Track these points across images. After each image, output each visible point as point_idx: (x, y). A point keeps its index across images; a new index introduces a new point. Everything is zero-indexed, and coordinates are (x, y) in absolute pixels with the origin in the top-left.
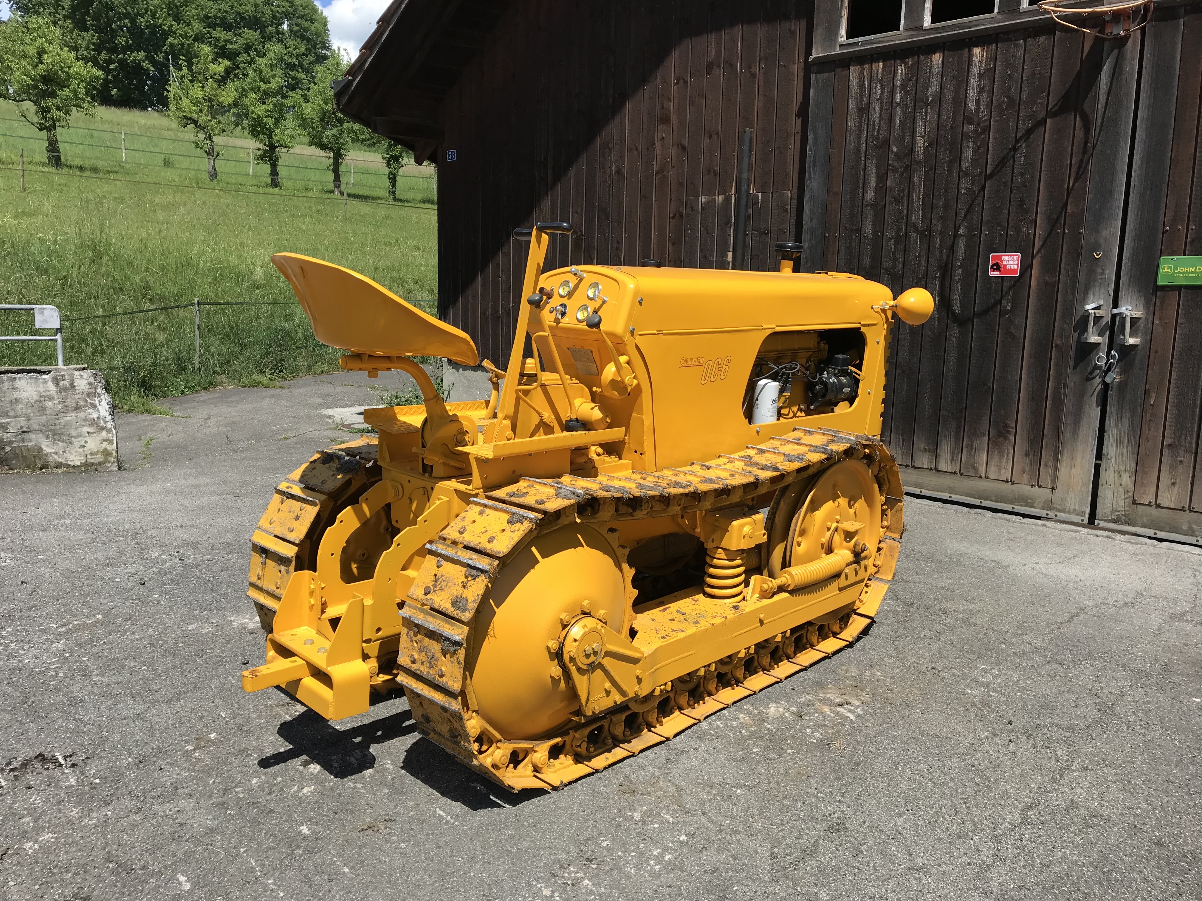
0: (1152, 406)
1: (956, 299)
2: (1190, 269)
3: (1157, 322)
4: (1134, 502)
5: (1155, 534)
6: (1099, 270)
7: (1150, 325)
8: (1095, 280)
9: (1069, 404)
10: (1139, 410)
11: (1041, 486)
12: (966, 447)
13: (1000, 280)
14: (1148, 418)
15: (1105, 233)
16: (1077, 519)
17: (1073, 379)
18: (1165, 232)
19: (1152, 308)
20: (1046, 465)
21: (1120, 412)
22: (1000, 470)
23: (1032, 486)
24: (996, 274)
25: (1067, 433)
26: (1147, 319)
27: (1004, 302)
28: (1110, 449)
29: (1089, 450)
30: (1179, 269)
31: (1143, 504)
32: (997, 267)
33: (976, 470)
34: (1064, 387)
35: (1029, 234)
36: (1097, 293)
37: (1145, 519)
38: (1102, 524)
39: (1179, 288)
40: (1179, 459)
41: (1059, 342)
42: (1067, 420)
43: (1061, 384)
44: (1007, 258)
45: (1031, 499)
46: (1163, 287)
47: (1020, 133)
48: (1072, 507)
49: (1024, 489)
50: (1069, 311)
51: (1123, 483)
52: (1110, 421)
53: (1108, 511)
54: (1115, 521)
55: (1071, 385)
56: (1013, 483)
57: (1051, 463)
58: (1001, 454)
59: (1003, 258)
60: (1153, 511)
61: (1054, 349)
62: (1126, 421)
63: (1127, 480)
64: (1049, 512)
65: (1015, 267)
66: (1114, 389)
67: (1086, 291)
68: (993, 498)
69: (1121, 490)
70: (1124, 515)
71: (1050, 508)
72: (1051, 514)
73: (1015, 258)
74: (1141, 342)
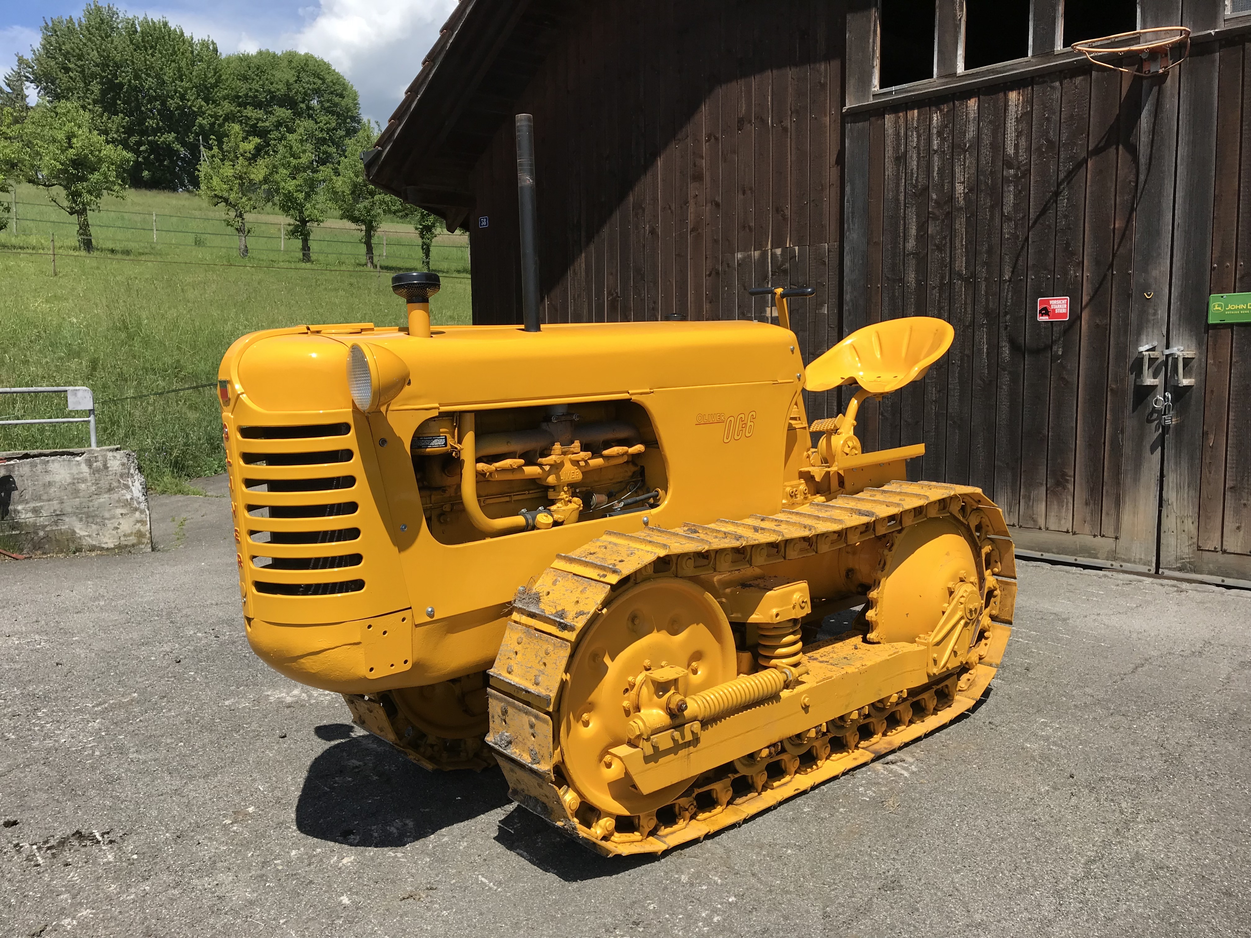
0: (1211, 447)
1: (1005, 346)
2: (1241, 306)
3: (1210, 361)
4: (1199, 549)
5: (1223, 581)
6: (1151, 311)
7: (1204, 365)
8: (1148, 321)
9: (1127, 449)
10: (1198, 454)
11: (1103, 536)
12: (1024, 497)
13: (1050, 324)
14: (1208, 461)
15: (1155, 273)
16: (1144, 569)
17: (1130, 423)
18: (1213, 269)
19: (1204, 347)
20: (1107, 514)
21: (1178, 455)
22: (1060, 520)
23: (1095, 536)
24: (1045, 318)
25: (1128, 480)
26: (1200, 360)
27: (1055, 348)
28: (1171, 495)
29: (1152, 496)
30: (1230, 307)
31: (1209, 551)
32: (1045, 311)
33: (1035, 521)
34: (1122, 432)
35: (1076, 276)
36: (1150, 333)
37: (1211, 566)
38: (1167, 573)
39: (1231, 326)
40: (1243, 502)
41: (1114, 386)
42: (1126, 465)
43: (1119, 429)
44: (1055, 302)
45: (1094, 549)
46: (1215, 326)
47: (1062, 176)
48: (1138, 556)
49: (1085, 539)
50: (1122, 354)
51: (1186, 530)
52: (1170, 465)
53: (1172, 558)
54: (1180, 569)
55: (1128, 431)
56: (1074, 534)
57: (1113, 512)
58: (1060, 503)
59: (1051, 302)
60: (1220, 557)
61: (1109, 393)
62: (1185, 465)
63: (1190, 526)
64: (1114, 563)
65: (1064, 311)
66: (1171, 431)
67: (1139, 334)
68: (1054, 550)
69: (1185, 536)
70: (1189, 563)
71: (1115, 559)
72: (1116, 565)
73: (1064, 301)
74: (1196, 383)
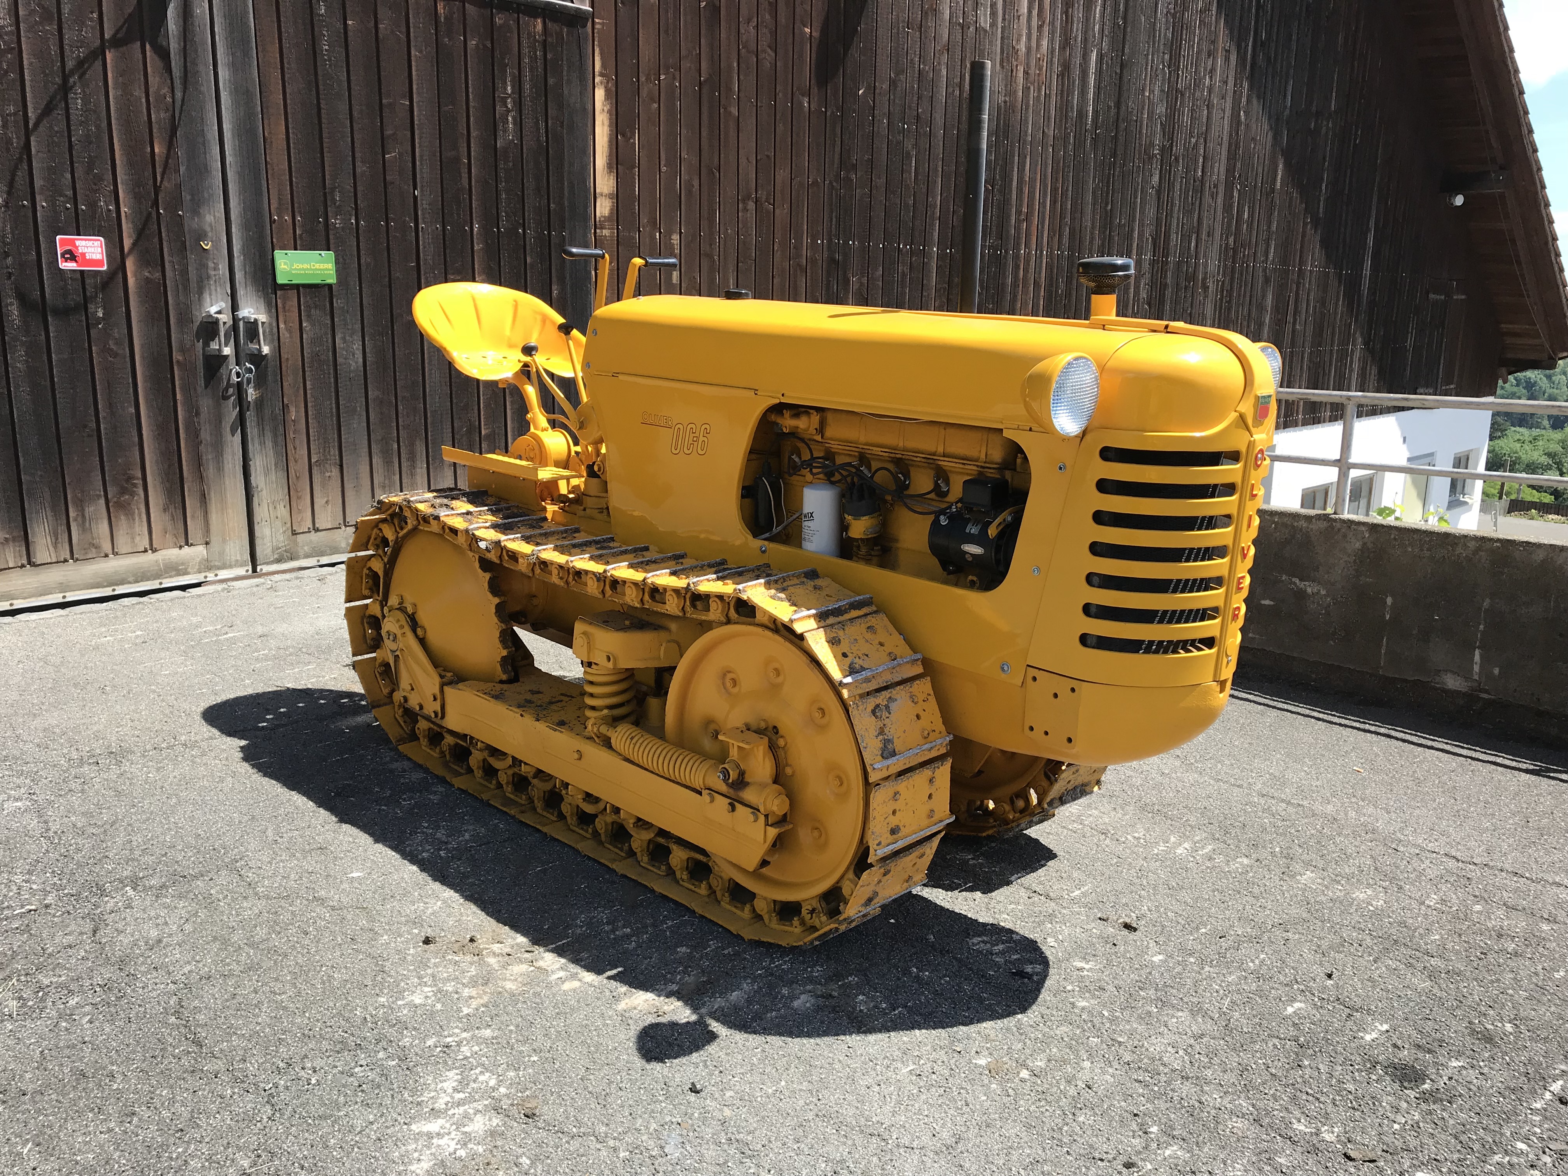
0: (294, 421)
2: (305, 266)
3: (282, 326)
4: (294, 533)
5: (318, 561)
6: (211, 265)
7: (275, 330)
8: (208, 277)
9: (206, 435)
10: (281, 428)
11: (192, 545)
12: (75, 520)
13: (78, 276)
14: (292, 436)
15: (209, 218)
17: (206, 404)
18: (272, 222)
19: (274, 310)
20: (193, 517)
21: (262, 434)
22: (133, 538)
23: (181, 547)
24: (71, 266)
25: (210, 471)
26: (270, 324)
27: (91, 307)
28: (258, 479)
29: (238, 485)
30: (295, 266)
31: (303, 533)
32: (71, 256)
34: (198, 414)
35: (110, 210)
36: (214, 292)
37: (306, 548)
38: (266, 569)
39: (297, 287)
40: (328, 474)
41: (180, 358)
42: (208, 456)
43: (194, 411)
44: (83, 243)
45: (183, 564)
46: (283, 287)
47: (70, 64)
48: (233, 558)
49: (172, 554)
50: (185, 317)
52: (254, 447)
53: (269, 551)
54: (279, 561)
55: (204, 410)
56: (154, 551)
57: (199, 513)
58: (130, 515)
59: (78, 243)
60: (313, 536)
61: (175, 368)
62: (269, 444)
63: (283, 511)
64: (207, 574)
65: (99, 257)
66: (251, 408)
67: (200, 293)
68: (130, 579)
69: (278, 523)
70: (286, 551)
73: (96, 243)
74: (270, 350)
